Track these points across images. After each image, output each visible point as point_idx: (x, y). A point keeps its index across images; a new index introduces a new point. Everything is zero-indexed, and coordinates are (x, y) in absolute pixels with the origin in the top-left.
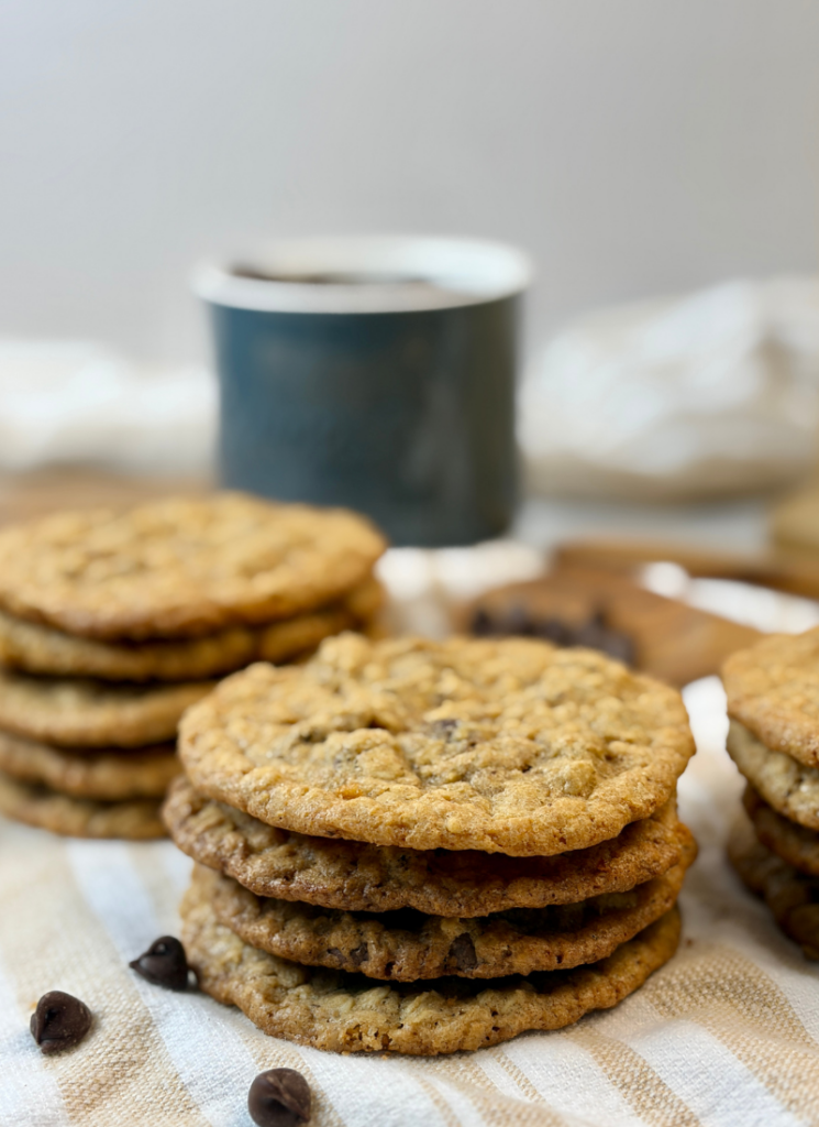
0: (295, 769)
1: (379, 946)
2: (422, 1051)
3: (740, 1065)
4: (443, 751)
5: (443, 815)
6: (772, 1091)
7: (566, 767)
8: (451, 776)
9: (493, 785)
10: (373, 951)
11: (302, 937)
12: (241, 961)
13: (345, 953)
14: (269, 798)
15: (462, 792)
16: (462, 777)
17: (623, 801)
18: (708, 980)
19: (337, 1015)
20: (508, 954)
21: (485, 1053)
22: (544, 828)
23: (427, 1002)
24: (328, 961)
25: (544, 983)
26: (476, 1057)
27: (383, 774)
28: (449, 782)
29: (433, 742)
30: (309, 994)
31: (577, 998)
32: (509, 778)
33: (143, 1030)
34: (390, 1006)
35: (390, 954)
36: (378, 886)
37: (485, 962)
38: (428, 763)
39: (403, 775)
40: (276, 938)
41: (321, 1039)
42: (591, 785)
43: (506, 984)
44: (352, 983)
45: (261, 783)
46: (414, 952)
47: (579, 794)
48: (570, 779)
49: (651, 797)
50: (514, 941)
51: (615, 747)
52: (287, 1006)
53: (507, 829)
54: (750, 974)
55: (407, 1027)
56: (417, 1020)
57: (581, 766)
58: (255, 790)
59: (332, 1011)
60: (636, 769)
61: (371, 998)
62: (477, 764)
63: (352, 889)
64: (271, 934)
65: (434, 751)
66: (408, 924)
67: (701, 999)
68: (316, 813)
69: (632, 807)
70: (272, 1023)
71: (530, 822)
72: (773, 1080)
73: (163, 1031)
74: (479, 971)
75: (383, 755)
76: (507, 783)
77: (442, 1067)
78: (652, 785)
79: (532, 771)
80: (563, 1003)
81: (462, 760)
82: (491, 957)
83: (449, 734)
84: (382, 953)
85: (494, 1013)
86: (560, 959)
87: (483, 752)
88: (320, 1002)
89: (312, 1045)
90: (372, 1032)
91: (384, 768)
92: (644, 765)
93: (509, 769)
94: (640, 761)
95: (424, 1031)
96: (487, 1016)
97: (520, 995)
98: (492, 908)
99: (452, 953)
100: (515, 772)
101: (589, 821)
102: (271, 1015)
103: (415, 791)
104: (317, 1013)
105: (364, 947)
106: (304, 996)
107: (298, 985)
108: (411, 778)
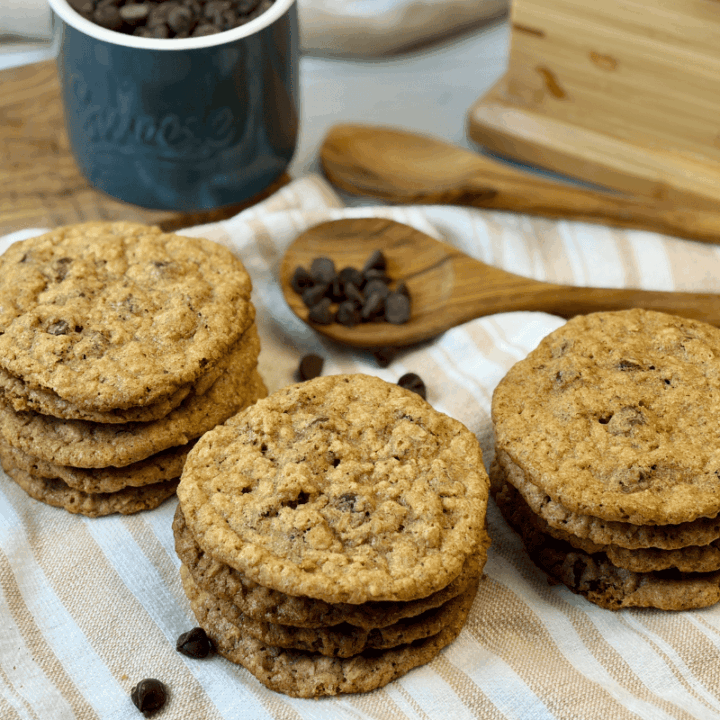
0: (265, 539)
1: (329, 640)
2: (358, 691)
3: (532, 694)
4: (350, 521)
5: (366, 584)
6: (551, 711)
7: (424, 530)
8: (360, 541)
9: (385, 547)
10: (325, 644)
11: (282, 636)
12: (241, 638)
13: (309, 643)
14: (259, 571)
15: (368, 554)
16: (366, 541)
17: (460, 552)
18: (503, 619)
19: (308, 677)
20: (401, 637)
21: (391, 685)
22: (422, 584)
23: (357, 664)
24: (299, 647)
25: (418, 644)
26: (386, 689)
27: (322, 546)
28: (358, 545)
29: (345, 515)
30: (287, 661)
31: (435, 645)
32: (394, 539)
33: (198, 693)
34: (337, 668)
35: (335, 644)
36: (327, 614)
37: (388, 641)
38: (344, 531)
39: (332, 544)
40: (267, 637)
41: (302, 693)
42: (440, 540)
43: (399, 649)
44: (312, 655)
45: (253, 561)
46: (350, 643)
47: (434, 547)
48: (429, 539)
49: (474, 542)
50: (404, 630)
51: (448, 502)
52: (277, 673)
53: (403, 589)
54: (526, 614)
55: (349, 682)
56: (354, 677)
57: (434, 530)
58: (249, 565)
59: (305, 674)
60: (462, 520)
61: (324, 664)
62: (375, 531)
63: (314, 618)
64: (264, 635)
65: (345, 521)
66: (345, 630)
67: (500, 632)
68: (293, 586)
69: (465, 554)
70: (271, 684)
71: (415, 581)
72: (551, 704)
73: (210, 694)
74: (385, 646)
75: (319, 533)
76: (394, 545)
77: (369, 698)
78: (473, 531)
79: (405, 530)
80: (428, 652)
81: (365, 528)
82: (392, 639)
83: (352, 506)
84: (332, 645)
85: (394, 664)
86: (428, 633)
87: (375, 523)
88: (295, 667)
89: (297, 696)
90: (331, 687)
91: (321, 542)
92: (466, 517)
93: (392, 532)
94: (463, 513)
95: (359, 683)
96: (391, 668)
97: (407, 652)
98: (394, 622)
99: (369, 638)
100: (396, 534)
101: (445, 574)
102: (269, 678)
103: (342, 558)
104: (296, 675)
105: (320, 641)
106: (284, 663)
107: (279, 655)
108: (337, 545)
